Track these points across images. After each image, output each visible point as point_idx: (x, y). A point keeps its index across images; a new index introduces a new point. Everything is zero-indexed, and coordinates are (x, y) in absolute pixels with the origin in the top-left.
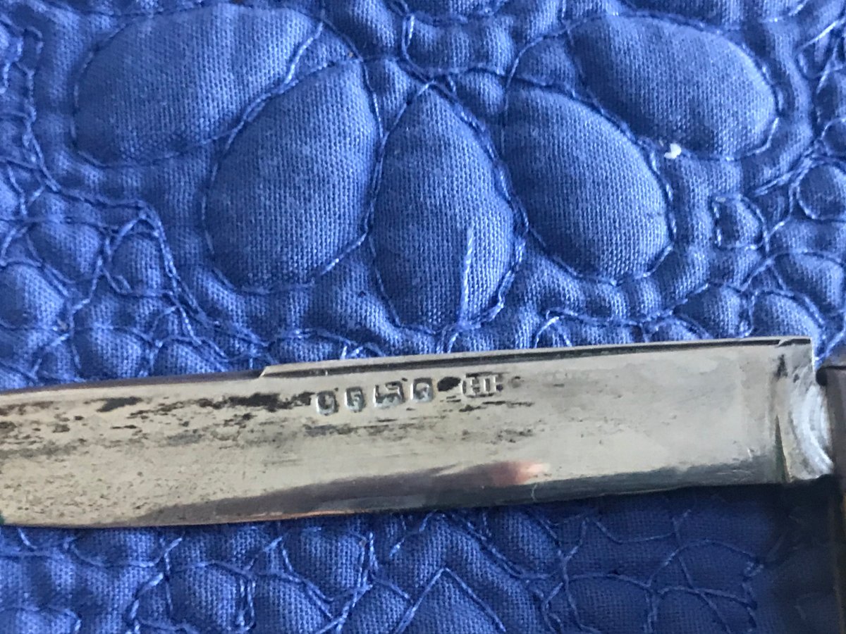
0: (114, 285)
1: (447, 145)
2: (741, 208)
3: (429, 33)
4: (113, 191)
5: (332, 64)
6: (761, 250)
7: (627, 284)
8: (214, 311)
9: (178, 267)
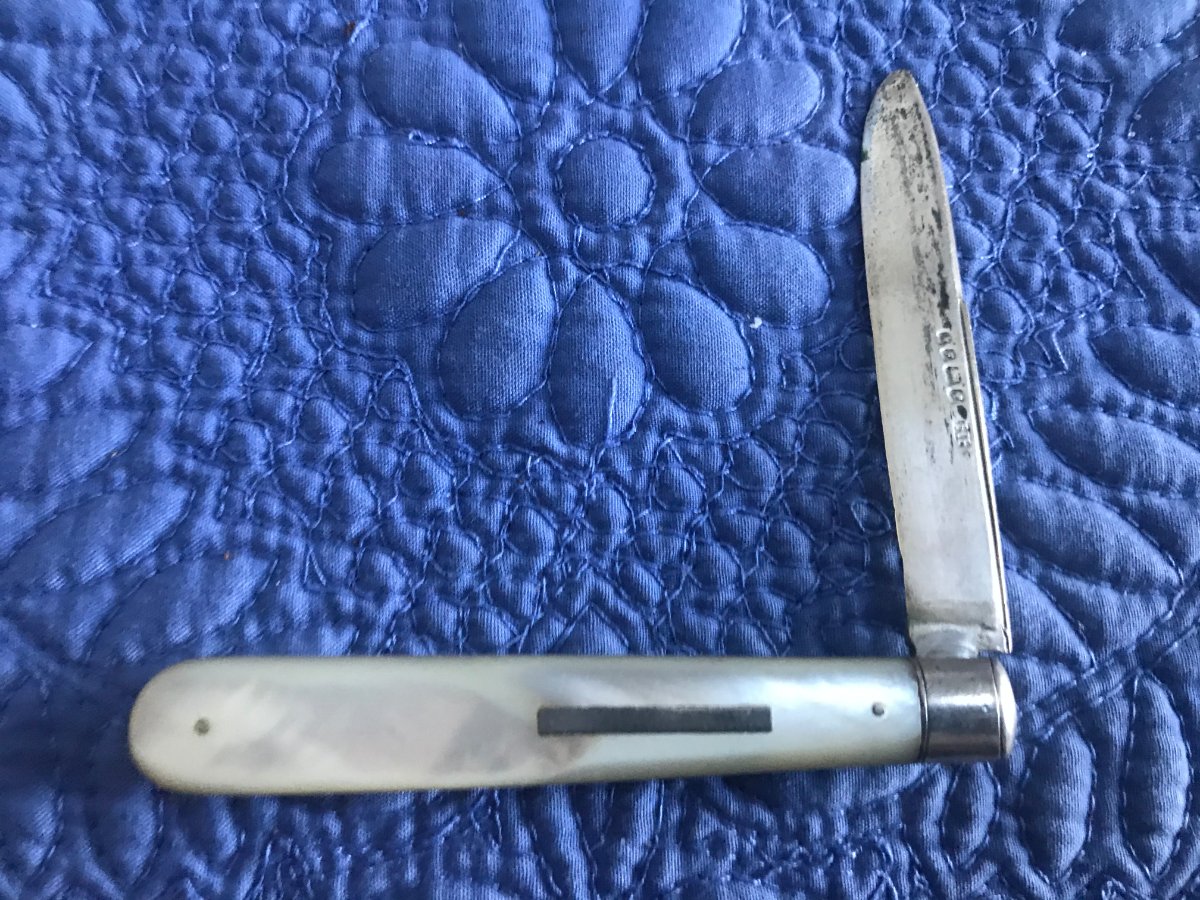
0: (379, 413)
1: (601, 320)
2: (801, 363)
3: (592, 238)
4: (378, 348)
5: (526, 260)
6: (813, 391)
7: (720, 416)
8: (445, 432)
9: (422, 402)
